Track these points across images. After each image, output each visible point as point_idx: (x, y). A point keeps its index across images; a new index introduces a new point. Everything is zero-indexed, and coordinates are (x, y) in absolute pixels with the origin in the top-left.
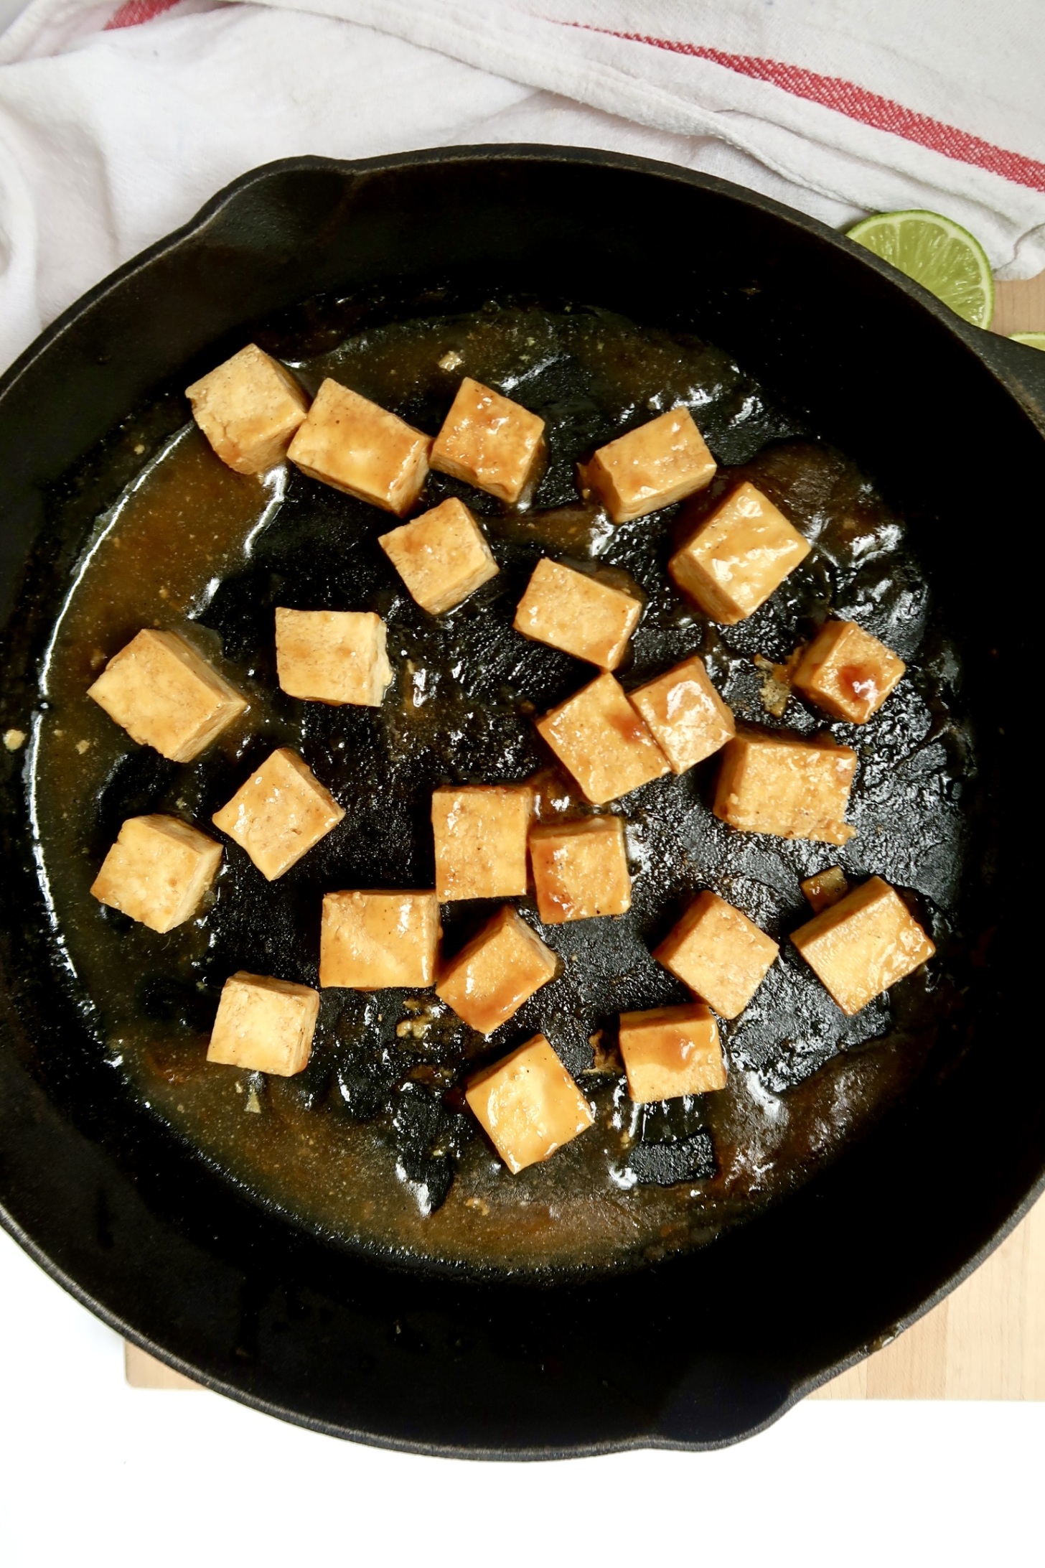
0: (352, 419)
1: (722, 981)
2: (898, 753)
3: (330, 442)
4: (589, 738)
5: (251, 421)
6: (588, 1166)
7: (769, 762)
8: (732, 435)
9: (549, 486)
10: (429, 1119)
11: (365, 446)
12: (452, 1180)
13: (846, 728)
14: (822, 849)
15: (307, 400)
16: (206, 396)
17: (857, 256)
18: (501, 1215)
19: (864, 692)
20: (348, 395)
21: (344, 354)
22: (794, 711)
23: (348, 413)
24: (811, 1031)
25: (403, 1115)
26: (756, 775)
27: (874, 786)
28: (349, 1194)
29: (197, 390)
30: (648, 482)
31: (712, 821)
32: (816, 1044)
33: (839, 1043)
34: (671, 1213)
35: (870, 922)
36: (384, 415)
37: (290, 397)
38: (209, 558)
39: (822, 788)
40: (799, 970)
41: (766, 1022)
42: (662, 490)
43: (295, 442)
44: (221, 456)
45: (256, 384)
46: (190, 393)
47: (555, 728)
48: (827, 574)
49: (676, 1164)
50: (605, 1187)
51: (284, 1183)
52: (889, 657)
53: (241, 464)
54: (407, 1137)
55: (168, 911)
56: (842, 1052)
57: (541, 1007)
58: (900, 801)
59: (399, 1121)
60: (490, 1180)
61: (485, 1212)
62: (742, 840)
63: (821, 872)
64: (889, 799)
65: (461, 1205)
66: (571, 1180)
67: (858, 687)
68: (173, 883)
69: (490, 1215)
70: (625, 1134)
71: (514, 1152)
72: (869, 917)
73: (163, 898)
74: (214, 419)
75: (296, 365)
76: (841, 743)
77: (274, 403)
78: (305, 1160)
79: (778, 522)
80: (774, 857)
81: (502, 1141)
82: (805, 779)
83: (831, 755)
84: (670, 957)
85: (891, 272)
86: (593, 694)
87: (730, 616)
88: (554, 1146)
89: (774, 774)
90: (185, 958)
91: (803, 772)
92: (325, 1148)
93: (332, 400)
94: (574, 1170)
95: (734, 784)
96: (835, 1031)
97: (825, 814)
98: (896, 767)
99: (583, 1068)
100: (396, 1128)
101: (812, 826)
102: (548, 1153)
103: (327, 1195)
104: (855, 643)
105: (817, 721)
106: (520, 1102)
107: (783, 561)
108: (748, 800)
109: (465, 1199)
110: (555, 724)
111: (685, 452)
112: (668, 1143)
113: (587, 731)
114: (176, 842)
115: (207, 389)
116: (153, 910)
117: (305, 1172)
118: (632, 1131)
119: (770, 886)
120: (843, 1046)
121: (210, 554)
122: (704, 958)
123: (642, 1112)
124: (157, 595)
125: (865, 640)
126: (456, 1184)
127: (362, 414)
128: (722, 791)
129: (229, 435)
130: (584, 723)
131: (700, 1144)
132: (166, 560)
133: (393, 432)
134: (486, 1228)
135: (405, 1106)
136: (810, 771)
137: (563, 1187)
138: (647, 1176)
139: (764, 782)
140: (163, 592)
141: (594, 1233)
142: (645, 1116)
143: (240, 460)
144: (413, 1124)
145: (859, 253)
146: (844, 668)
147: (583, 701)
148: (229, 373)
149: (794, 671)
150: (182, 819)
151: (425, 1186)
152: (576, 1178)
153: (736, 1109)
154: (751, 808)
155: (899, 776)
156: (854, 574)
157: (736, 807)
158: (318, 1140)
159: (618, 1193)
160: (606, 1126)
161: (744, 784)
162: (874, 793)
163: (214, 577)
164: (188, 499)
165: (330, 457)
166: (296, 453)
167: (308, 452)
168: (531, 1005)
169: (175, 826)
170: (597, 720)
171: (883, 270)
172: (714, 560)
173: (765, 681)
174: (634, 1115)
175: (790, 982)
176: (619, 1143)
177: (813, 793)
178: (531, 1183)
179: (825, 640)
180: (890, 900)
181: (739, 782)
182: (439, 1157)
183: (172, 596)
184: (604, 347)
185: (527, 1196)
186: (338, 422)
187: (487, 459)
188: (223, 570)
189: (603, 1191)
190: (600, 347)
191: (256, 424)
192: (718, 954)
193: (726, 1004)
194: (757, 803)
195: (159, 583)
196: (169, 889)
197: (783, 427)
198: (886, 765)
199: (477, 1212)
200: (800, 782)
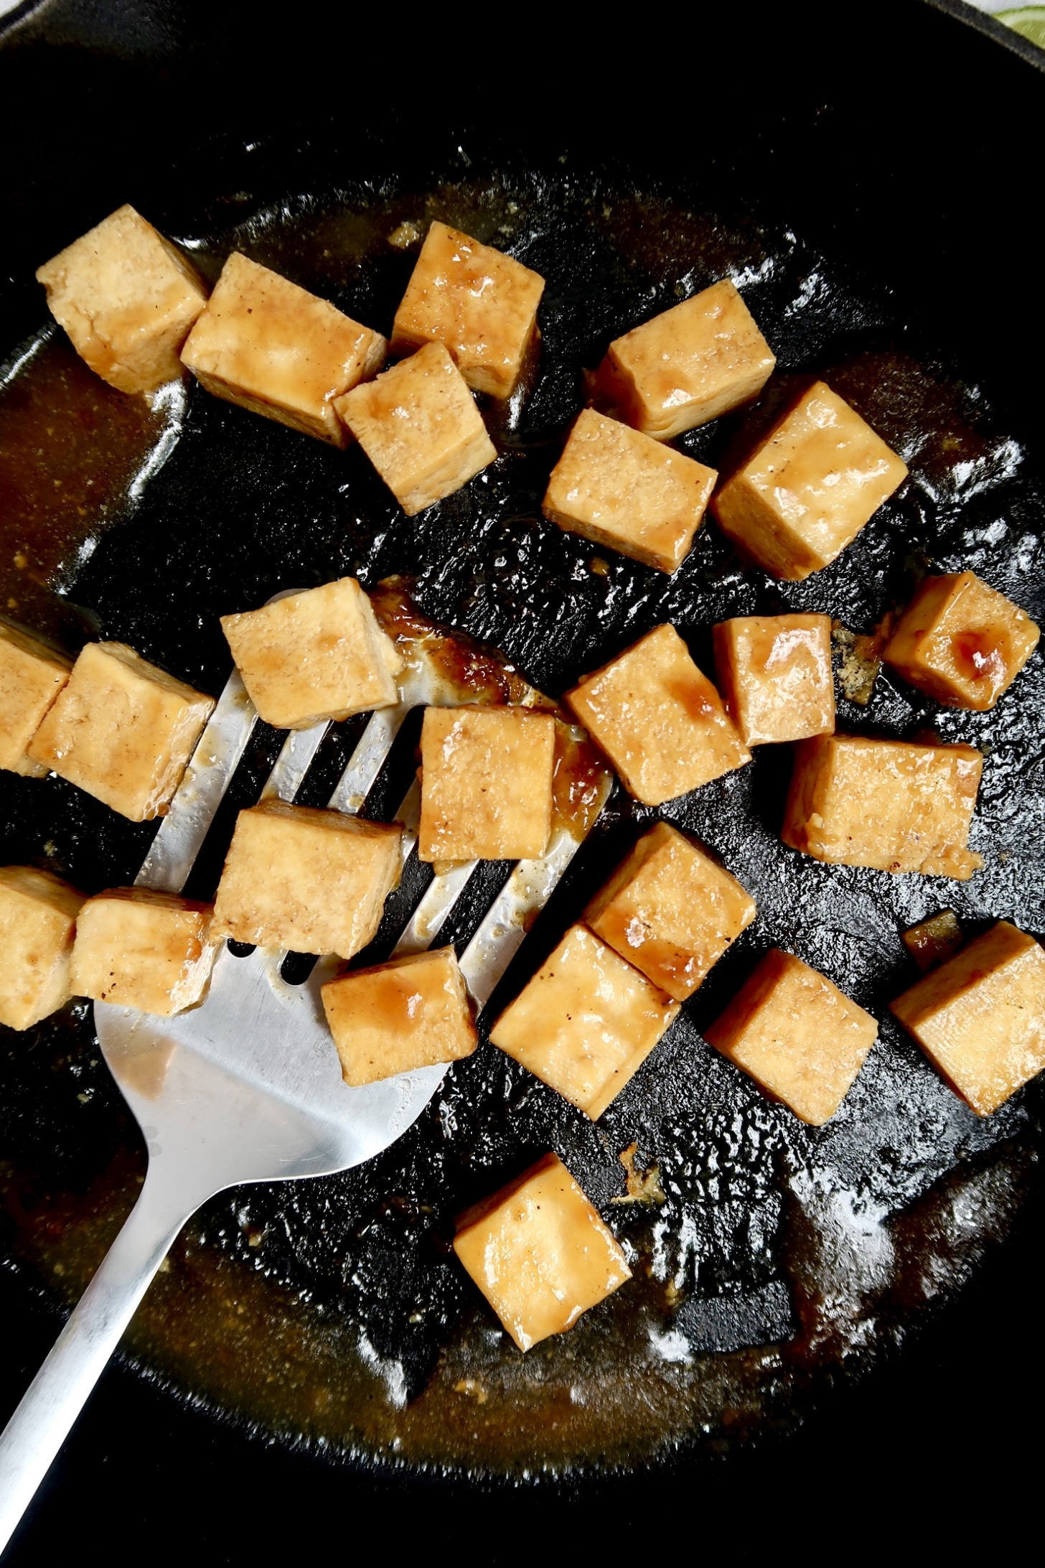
0: (269, 307)
1: (805, 1074)
2: (1025, 753)
3: (240, 339)
4: (642, 713)
5: (128, 311)
6: (622, 1331)
7: (864, 768)
8: (788, 327)
9: (542, 402)
10: (401, 1272)
11: (288, 344)
12: (436, 1355)
13: (955, 721)
14: (928, 886)
15: (207, 284)
16: (64, 279)
17: (985, 32)
18: (504, 1402)
19: (989, 668)
20: (263, 274)
21: (259, 229)
22: (884, 698)
23: (265, 298)
24: (919, 1134)
25: (365, 1268)
26: (846, 786)
27: (996, 797)
28: (293, 1380)
29: (52, 272)
30: (684, 384)
31: (778, 852)
32: (924, 1152)
33: (958, 1150)
34: (737, 1390)
35: (1009, 988)
36: (314, 301)
37: (182, 278)
38: (82, 512)
39: (937, 801)
40: (902, 1053)
41: (859, 1124)
42: (703, 394)
43: (192, 340)
44: (88, 362)
45: (134, 260)
46: (43, 275)
47: (594, 698)
48: (923, 513)
49: (741, 1323)
50: (645, 1358)
51: (204, 1367)
52: (1019, 617)
53: (118, 374)
54: (371, 1298)
55: (27, 1000)
56: (963, 1161)
57: (551, 1114)
58: (1031, 816)
59: (360, 1277)
60: (488, 1354)
61: (482, 1399)
62: (820, 876)
63: (928, 918)
64: (1015, 814)
65: (449, 1389)
66: (599, 1351)
67: (979, 660)
68: (33, 959)
69: (488, 1402)
70: (671, 1286)
71: (524, 1322)
72: (1007, 980)
73: (20, 981)
74: (77, 309)
75: (193, 244)
76: (949, 740)
77: (160, 285)
78: (232, 1336)
79: (862, 435)
80: (864, 899)
81: (505, 1307)
82: (914, 790)
83: (948, 756)
84: (733, 1042)
85: (1035, 53)
86: (645, 652)
87: (798, 569)
88: (577, 1311)
89: (872, 782)
90: (61, 1062)
91: (911, 780)
92: (260, 1317)
93: (242, 282)
94: (603, 1336)
95: (815, 800)
96: (953, 1135)
97: (941, 837)
98: (1023, 772)
99: (611, 1196)
100: (357, 1287)
101: (924, 855)
102: (569, 1320)
103: (264, 1383)
104: (972, 600)
105: (916, 709)
106: (529, 1251)
107: (871, 488)
108: (836, 822)
109: (455, 1381)
110: (594, 692)
111: (733, 343)
112: (728, 1294)
113: (638, 704)
114: (36, 903)
115: (66, 270)
116: (7, 1000)
117: (231, 1352)
118: (680, 1278)
119: (860, 939)
120: (964, 1154)
121: (82, 506)
122: (779, 1043)
123: (691, 1253)
124: (11, 564)
125: (986, 596)
126: (441, 1362)
127: (283, 300)
128: (797, 809)
129: (97, 331)
130: (634, 692)
131: (774, 1292)
132: (22, 515)
133: (327, 323)
134: (483, 1420)
135: (369, 1256)
136: (921, 777)
137: (588, 1360)
138: (703, 1341)
139: (857, 795)
140: (19, 560)
141: (631, 1421)
142: (697, 1258)
143: (115, 368)
144: (379, 1280)
145: (989, 28)
146: (961, 634)
147: (633, 663)
148: (96, 246)
149: (883, 646)
150: (50, 870)
151: (399, 1366)
152: (605, 1347)
153: (822, 1245)
154: (841, 832)
155: (1028, 783)
156: (957, 510)
157: (820, 832)
158: (251, 1308)
159: (664, 1365)
160: (645, 1275)
161: (831, 799)
162: (995, 807)
163: (89, 536)
164: (50, 431)
165: (240, 359)
166: (194, 357)
167: (210, 354)
168: (538, 1111)
169: (37, 880)
170: (652, 687)
171: (1024, 51)
172: (777, 489)
173: (844, 658)
174: (682, 1258)
175: (890, 1069)
176: (664, 1297)
177: (925, 809)
178: (545, 1357)
179: (928, 601)
180: (1034, 955)
181: (823, 796)
182: (417, 1324)
183: (31, 564)
184: (612, 214)
185: (539, 1374)
186: (250, 311)
187: (469, 331)
188: (101, 527)
189: (644, 1365)
190: (607, 213)
191: (135, 315)
192: (799, 1037)
193: (812, 1105)
194: (848, 826)
195: (13, 548)
196: (28, 968)
197: (858, 317)
198: (1009, 769)
199: (470, 1400)
200: (907, 795)
